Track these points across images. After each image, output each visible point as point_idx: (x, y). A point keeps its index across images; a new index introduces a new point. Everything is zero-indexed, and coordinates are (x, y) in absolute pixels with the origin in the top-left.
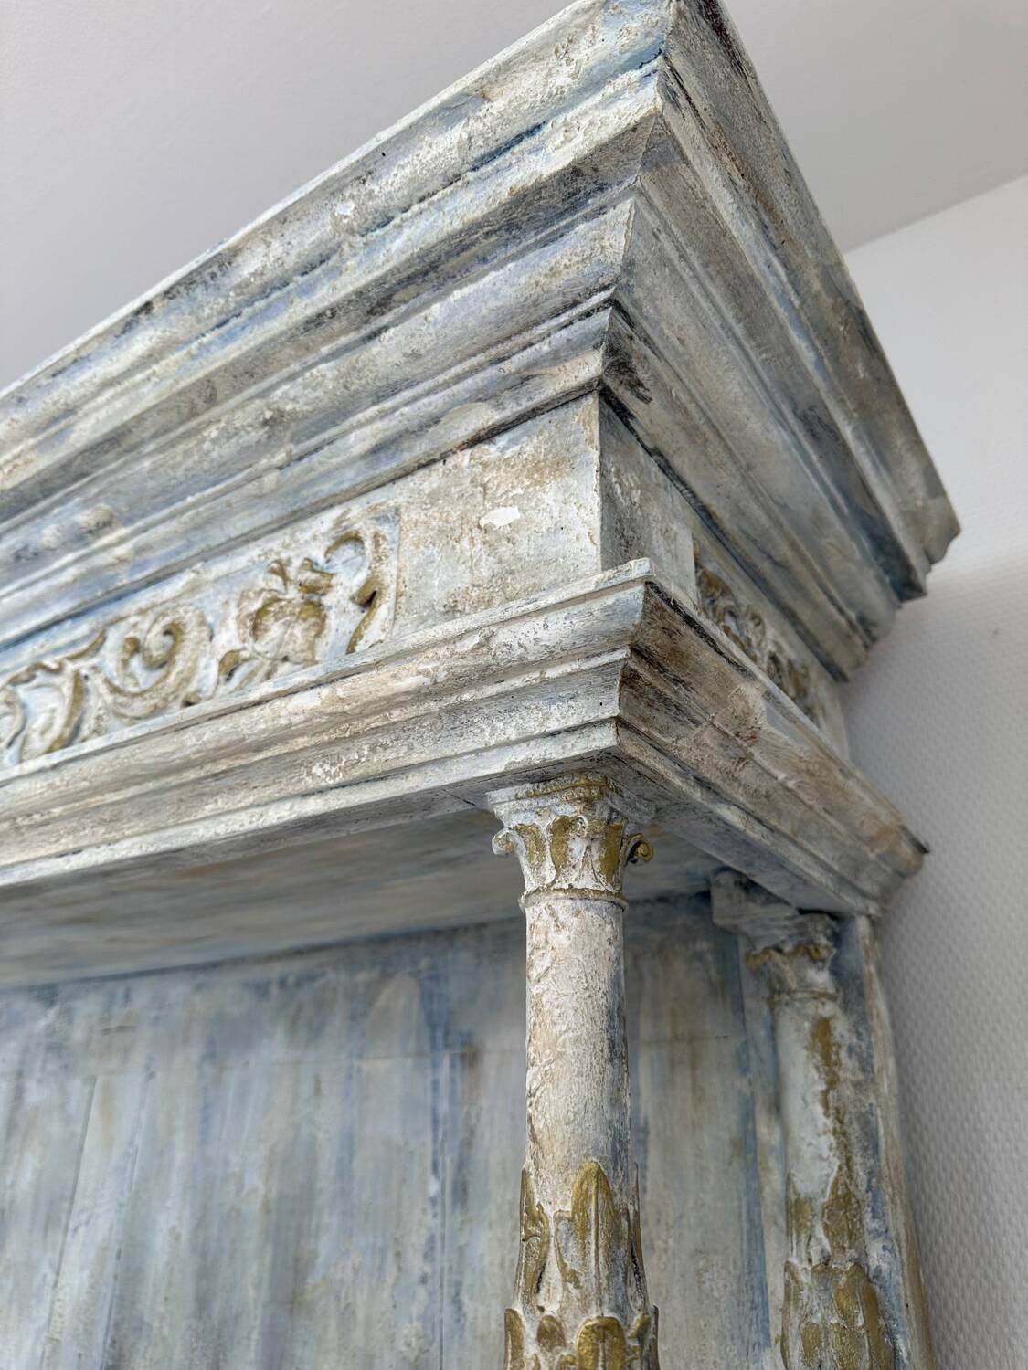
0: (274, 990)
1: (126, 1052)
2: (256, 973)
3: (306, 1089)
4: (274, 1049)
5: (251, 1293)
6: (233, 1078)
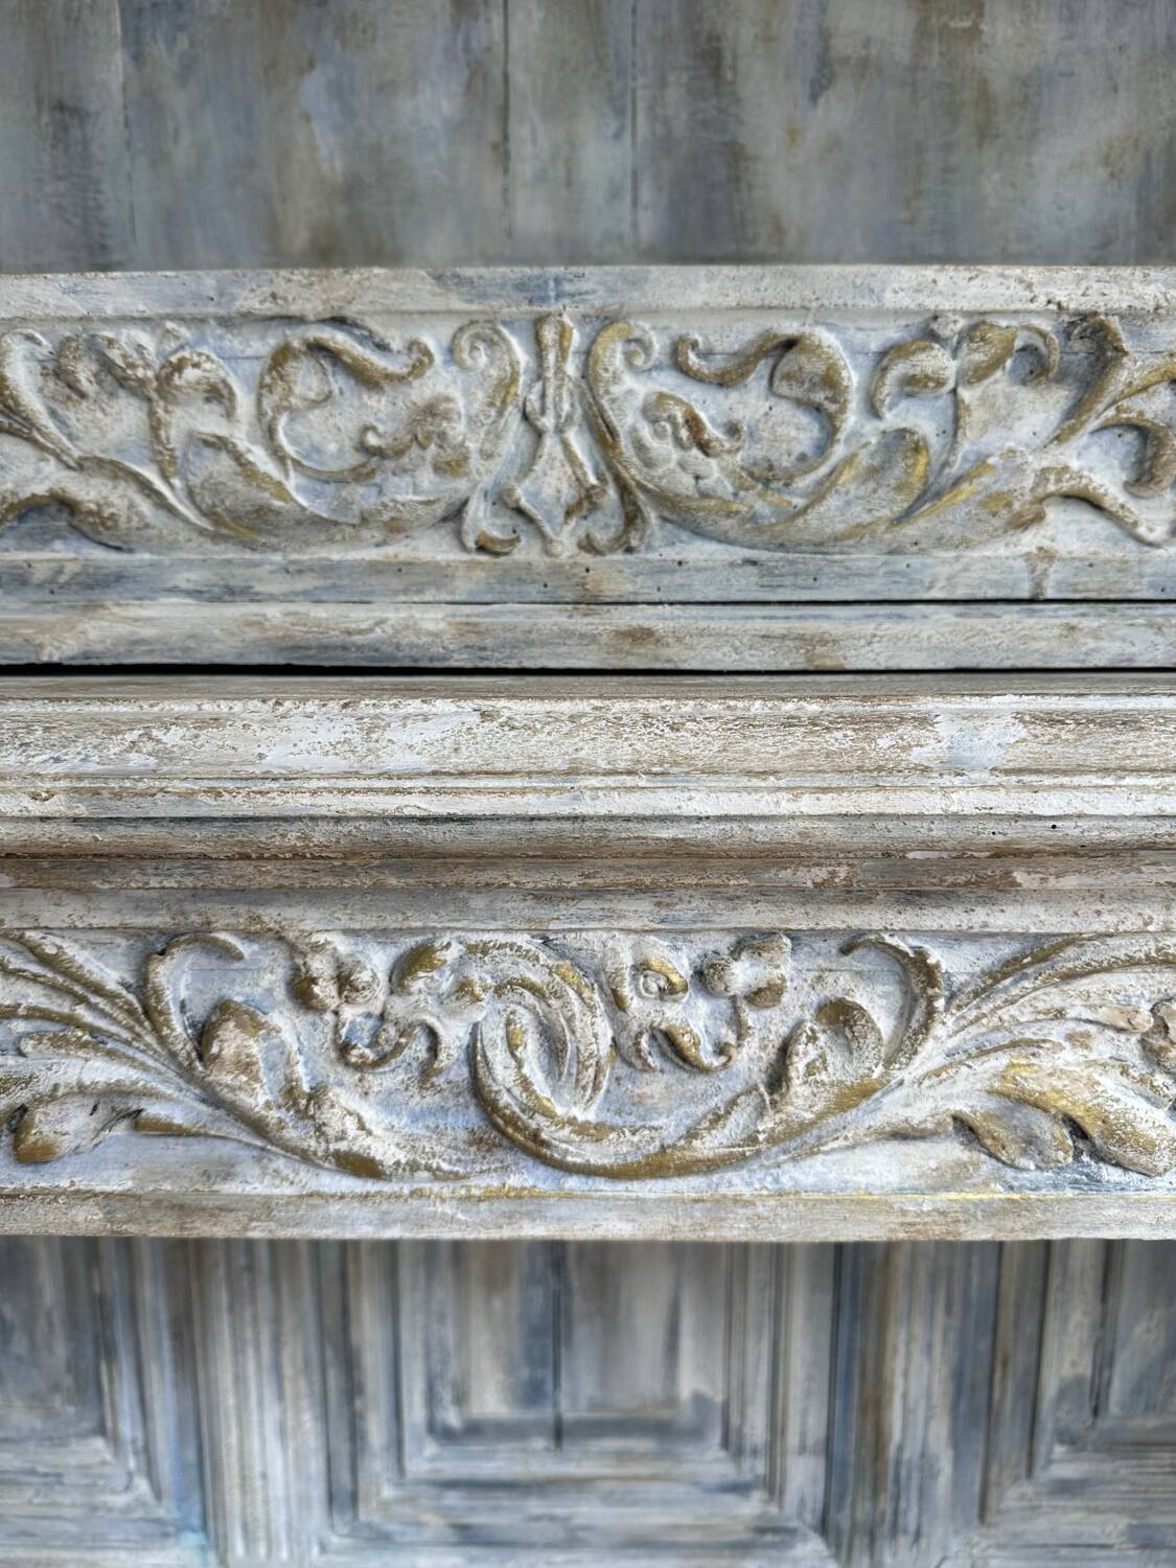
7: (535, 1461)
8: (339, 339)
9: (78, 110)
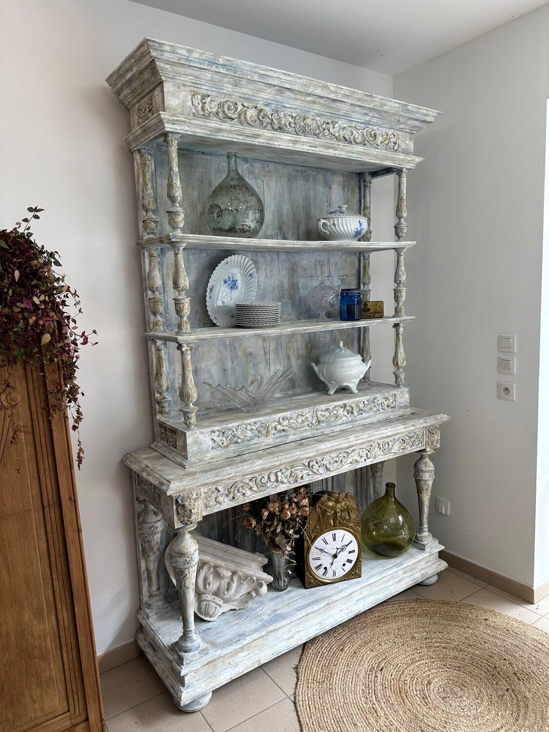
0: (300, 171)
1: (270, 177)
2: (296, 168)
3: (307, 189)
4: (301, 182)
5: (302, 218)
6: (294, 185)
8: (302, 413)
9: (226, 370)
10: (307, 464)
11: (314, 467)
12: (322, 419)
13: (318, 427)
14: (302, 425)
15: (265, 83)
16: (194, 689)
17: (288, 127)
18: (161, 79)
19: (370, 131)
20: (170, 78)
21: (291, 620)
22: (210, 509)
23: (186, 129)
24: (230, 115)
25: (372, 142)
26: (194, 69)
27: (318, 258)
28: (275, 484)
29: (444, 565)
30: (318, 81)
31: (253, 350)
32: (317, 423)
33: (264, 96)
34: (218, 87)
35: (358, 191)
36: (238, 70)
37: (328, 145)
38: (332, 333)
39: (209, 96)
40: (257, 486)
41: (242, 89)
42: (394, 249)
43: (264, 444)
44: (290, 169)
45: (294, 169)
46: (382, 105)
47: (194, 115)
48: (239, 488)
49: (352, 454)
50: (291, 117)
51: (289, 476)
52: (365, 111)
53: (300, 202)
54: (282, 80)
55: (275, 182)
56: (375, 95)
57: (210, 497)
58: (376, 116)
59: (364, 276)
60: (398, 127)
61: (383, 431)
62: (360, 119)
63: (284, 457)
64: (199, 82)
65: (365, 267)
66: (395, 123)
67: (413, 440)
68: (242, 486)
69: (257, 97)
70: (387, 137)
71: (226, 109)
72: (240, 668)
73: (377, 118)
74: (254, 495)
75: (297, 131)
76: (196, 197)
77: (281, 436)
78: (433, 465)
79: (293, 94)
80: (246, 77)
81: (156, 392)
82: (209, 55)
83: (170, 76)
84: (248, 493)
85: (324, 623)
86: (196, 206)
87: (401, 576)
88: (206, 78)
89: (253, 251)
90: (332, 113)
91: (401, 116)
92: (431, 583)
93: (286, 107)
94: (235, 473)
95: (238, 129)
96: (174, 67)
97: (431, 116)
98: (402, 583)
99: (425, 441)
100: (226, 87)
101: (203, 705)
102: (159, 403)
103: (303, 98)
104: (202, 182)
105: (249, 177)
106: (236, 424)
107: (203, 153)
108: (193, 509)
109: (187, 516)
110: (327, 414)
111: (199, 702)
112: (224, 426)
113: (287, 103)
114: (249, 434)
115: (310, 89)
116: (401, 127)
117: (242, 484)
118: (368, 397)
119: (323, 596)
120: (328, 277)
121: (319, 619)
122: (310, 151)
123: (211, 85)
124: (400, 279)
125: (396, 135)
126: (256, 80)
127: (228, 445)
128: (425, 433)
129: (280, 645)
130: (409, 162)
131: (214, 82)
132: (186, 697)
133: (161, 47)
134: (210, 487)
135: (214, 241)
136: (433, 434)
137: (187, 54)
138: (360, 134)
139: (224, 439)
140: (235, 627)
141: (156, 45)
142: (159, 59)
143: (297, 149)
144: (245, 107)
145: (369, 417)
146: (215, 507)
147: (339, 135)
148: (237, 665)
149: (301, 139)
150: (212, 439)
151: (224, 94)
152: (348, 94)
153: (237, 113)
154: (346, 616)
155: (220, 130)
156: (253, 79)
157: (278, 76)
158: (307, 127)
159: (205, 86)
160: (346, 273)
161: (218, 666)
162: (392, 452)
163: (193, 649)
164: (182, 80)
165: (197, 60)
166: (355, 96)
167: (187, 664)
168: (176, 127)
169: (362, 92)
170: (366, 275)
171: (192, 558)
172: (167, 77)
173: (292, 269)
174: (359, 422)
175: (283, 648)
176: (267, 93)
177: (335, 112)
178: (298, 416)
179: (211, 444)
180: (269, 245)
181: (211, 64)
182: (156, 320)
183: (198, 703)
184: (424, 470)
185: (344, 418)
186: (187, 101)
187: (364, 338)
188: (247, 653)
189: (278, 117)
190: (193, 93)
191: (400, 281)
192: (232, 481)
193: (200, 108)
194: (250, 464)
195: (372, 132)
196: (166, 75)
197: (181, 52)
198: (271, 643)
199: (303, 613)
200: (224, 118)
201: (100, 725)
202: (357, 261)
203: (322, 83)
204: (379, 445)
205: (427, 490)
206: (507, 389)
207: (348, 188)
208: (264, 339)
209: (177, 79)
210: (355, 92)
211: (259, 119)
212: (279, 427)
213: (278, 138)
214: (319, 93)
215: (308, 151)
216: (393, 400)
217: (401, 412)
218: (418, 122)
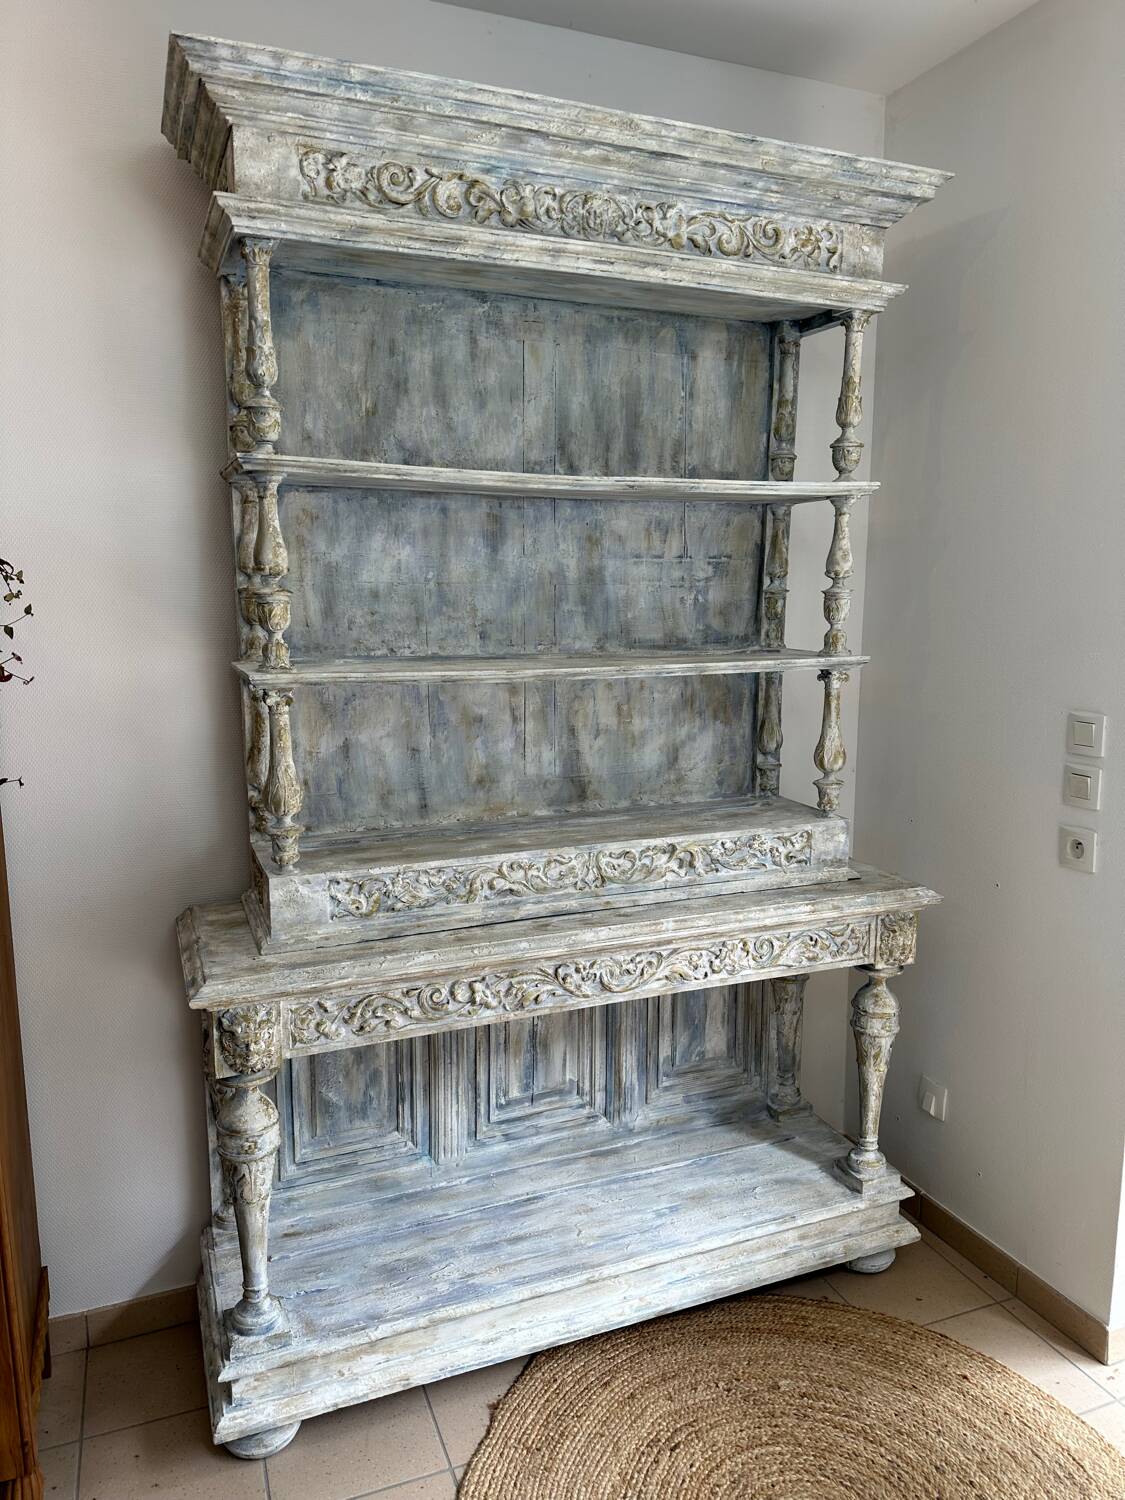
0: (616, 320)
1: (541, 333)
2: (606, 312)
3: (635, 359)
4: (618, 343)
5: (619, 423)
6: (601, 351)
7: (527, 1109)
8: (559, 858)
9: (418, 750)
10: (551, 971)
11: (569, 980)
12: (609, 872)
13: (600, 891)
14: (560, 882)
15: (472, 121)
16: (248, 1414)
17: (544, 218)
18: (226, 121)
19: (764, 223)
20: (246, 117)
21: (492, 1302)
22: (301, 1045)
23: (285, 229)
24: (394, 195)
25: (767, 251)
26: (296, 94)
27: (657, 513)
28: (468, 1007)
29: (910, 1233)
30: (608, 110)
31: (484, 711)
32: (599, 883)
33: (475, 151)
34: (360, 133)
35: (767, 363)
36: (400, 93)
37: (644, 258)
38: (686, 683)
39: (343, 154)
40: (422, 1006)
41: (421, 136)
42: (828, 497)
43: (457, 917)
44: (592, 317)
45: (601, 316)
46: (786, 162)
47: (306, 197)
48: (376, 1009)
49: (673, 959)
50: (550, 197)
51: (502, 994)
52: (742, 178)
53: (616, 388)
54: (514, 112)
55: (552, 345)
56: (763, 139)
57: (303, 1021)
58: (774, 188)
59: (772, 557)
60: (837, 213)
61: (752, 915)
62: (731, 197)
63: (486, 951)
64: (314, 125)
65: (775, 537)
66: (828, 204)
67: (839, 940)
68: (384, 1005)
69: (461, 153)
70: (809, 238)
71: (385, 183)
72: (361, 1388)
73: (777, 192)
74: (413, 1027)
75: (566, 227)
76: (358, 377)
77: (502, 904)
78: (893, 1003)
79: (549, 144)
80: (422, 109)
81: (249, 787)
82: (324, 63)
83: (245, 113)
84: (399, 1020)
85: (577, 1320)
86: (358, 395)
87: (792, 1245)
88: (328, 115)
89: (493, 497)
90: (657, 185)
91: (841, 185)
92: (874, 1270)
93: (537, 174)
94: (359, 976)
95: (409, 226)
96: (249, 94)
97: (925, 183)
98: (789, 1261)
99: (872, 946)
100: (383, 133)
101: (269, 1449)
102: (255, 810)
103: (575, 152)
104: (373, 344)
105: (487, 332)
106: (392, 869)
107: (378, 282)
108: (255, 1043)
109: (240, 1056)
110: (626, 864)
111: (262, 1440)
112: (362, 872)
113: (540, 166)
114: (425, 893)
115: (588, 131)
116: (846, 211)
117: (384, 1001)
118: (735, 834)
119: (584, 1261)
120: (680, 557)
121: (568, 1311)
122: (597, 273)
123: (344, 130)
124: (837, 568)
125: (835, 233)
126: (447, 113)
127: (371, 912)
128: (873, 927)
129: (462, 1352)
130: (865, 294)
131: (349, 122)
132: (229, 1425)
133: (209, 51)
134: (303, 1001)
135: (345, 471)
136: (894, 931)
137: (272, 64)
138: (736, 231)
139: (362, 899)
140: (372, 1297)
141: (198, 46)
142: (210, 77)
143: (562, 269)
144: (432, 176)
145: (736, 878)
146: (315, 1043)
147: (678, 235)
148: (355, 1379)
149: (568, 246)
150: (332, 897)
151: (380, 148)
152: (690, 138)
153: (412, 190)
154: (636, 1315)
155: (363, 230)
156: (442, 113)
157: (502, 101)
158: (592, 217)
159: (331, 132)
160: (728, 551)
161: (313, 1374)
162: (780, 963)
163: (257, 1329)
164: (274, 122)
165: (300, 76)
166: (710, 142)
167: (237, 1358)
168: (259, 224)
169: (727, 132)
170: (777, 555)
171: (256, 1143)
172: (237, 116)
173: (589, 538)
174: (707, 888)
175: (467, 1360)
176: (484, 144)
177: (664, 183)
178: (549, 862)
179: (329, 907)
180: (485, 483)
181: (333, 82)
182: (251, 636)
183: (261, 1444)
184: (871, 1011)
185: (670, 877)
186: (288, 167)
187: (767, 698)
188: (384, 1357)
189: (518, 198)
190: (302, 151)
191: (837, 574)
192: (358, 993)
193: (321, 181)
194: (401, 959)
195: (769, 227)
196: (236, 112)
197: (257, 58)
198: (443, 1344)
199: (526, 1292)
200: (380, 202)
201: (18, 1453)
202: (757, 524)
203: (616, 115)
204: (745, 944)
205: (876, 1057)
206: (1080, 844)
207: (741, 358)
208: (513, 688)
209: (262, 120)
210: (707, 132)
211: (469, 203)
212: (500, 884)
213: (511, 245)
214: (614, 138)
215: (592, 273)
216: (803, 844)
217: (824, 874)
218: (891, 200)
